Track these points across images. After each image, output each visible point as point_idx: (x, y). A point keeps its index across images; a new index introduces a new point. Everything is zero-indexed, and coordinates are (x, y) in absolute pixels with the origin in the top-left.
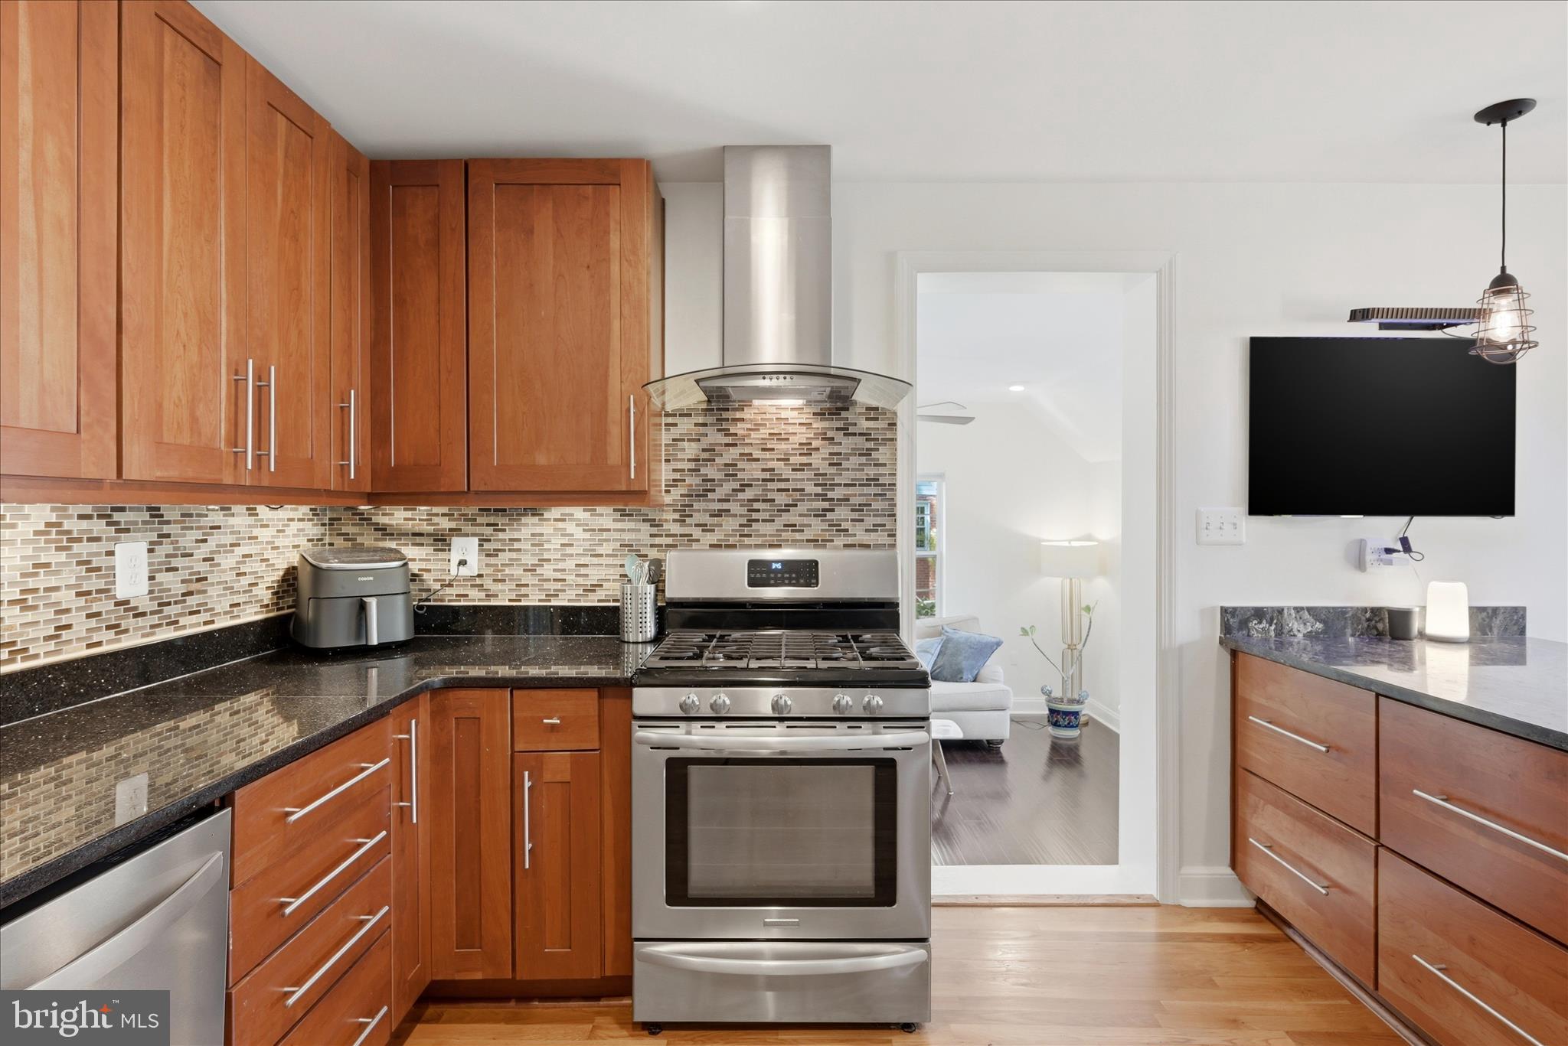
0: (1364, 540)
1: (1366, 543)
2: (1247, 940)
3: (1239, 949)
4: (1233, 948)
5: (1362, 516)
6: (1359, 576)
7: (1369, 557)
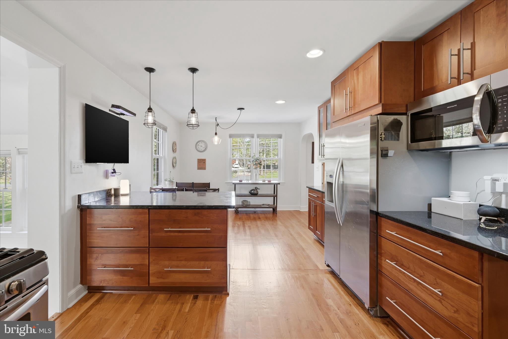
0: (108, 170)
1: (108, 171)
2: (98, 301)
3: (100, 306)
4: (98, 307)
5: (103, 163)
6: (106, 180)
7: (110, 175)
